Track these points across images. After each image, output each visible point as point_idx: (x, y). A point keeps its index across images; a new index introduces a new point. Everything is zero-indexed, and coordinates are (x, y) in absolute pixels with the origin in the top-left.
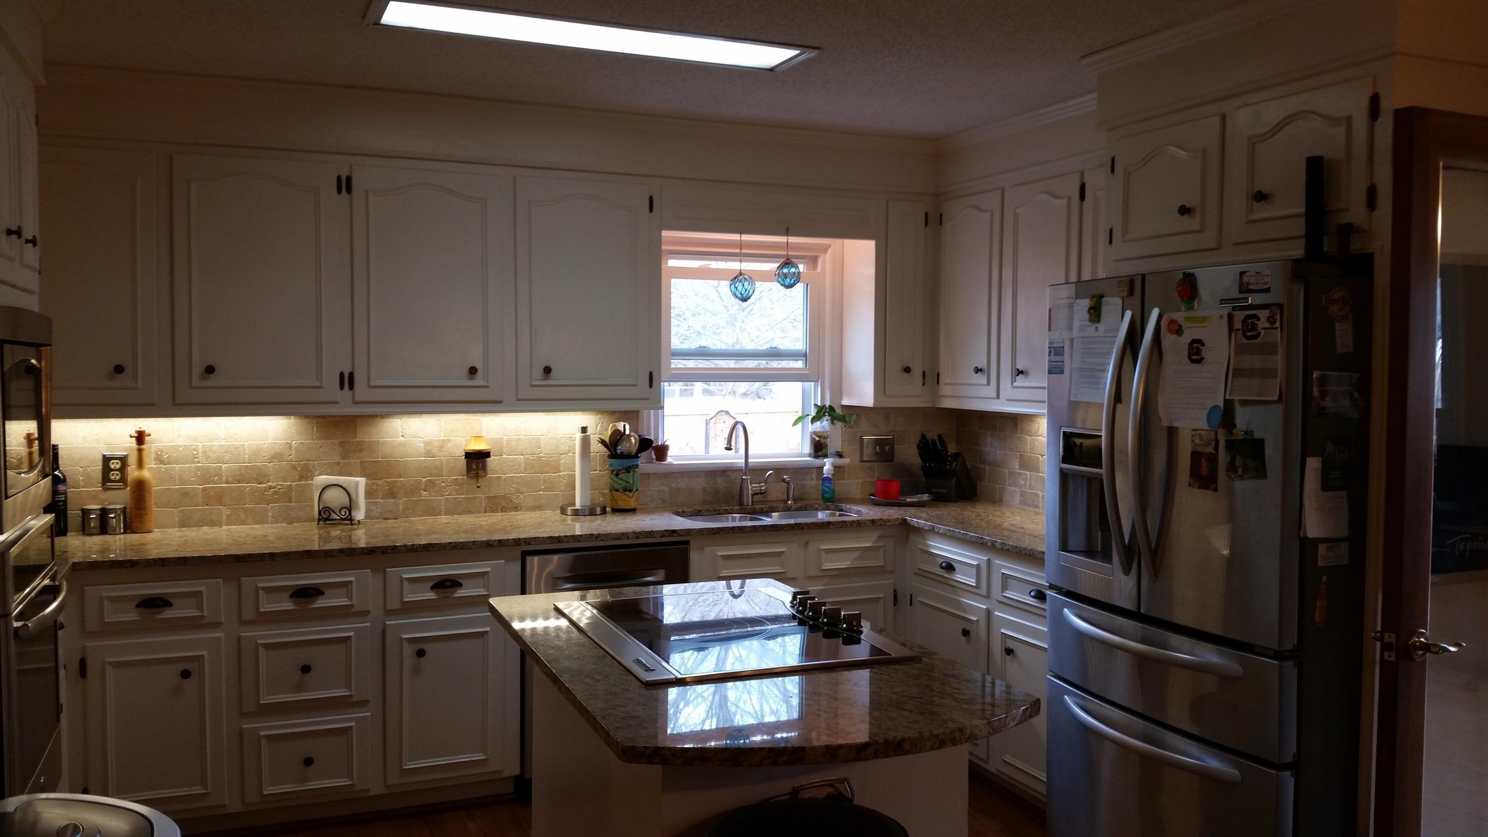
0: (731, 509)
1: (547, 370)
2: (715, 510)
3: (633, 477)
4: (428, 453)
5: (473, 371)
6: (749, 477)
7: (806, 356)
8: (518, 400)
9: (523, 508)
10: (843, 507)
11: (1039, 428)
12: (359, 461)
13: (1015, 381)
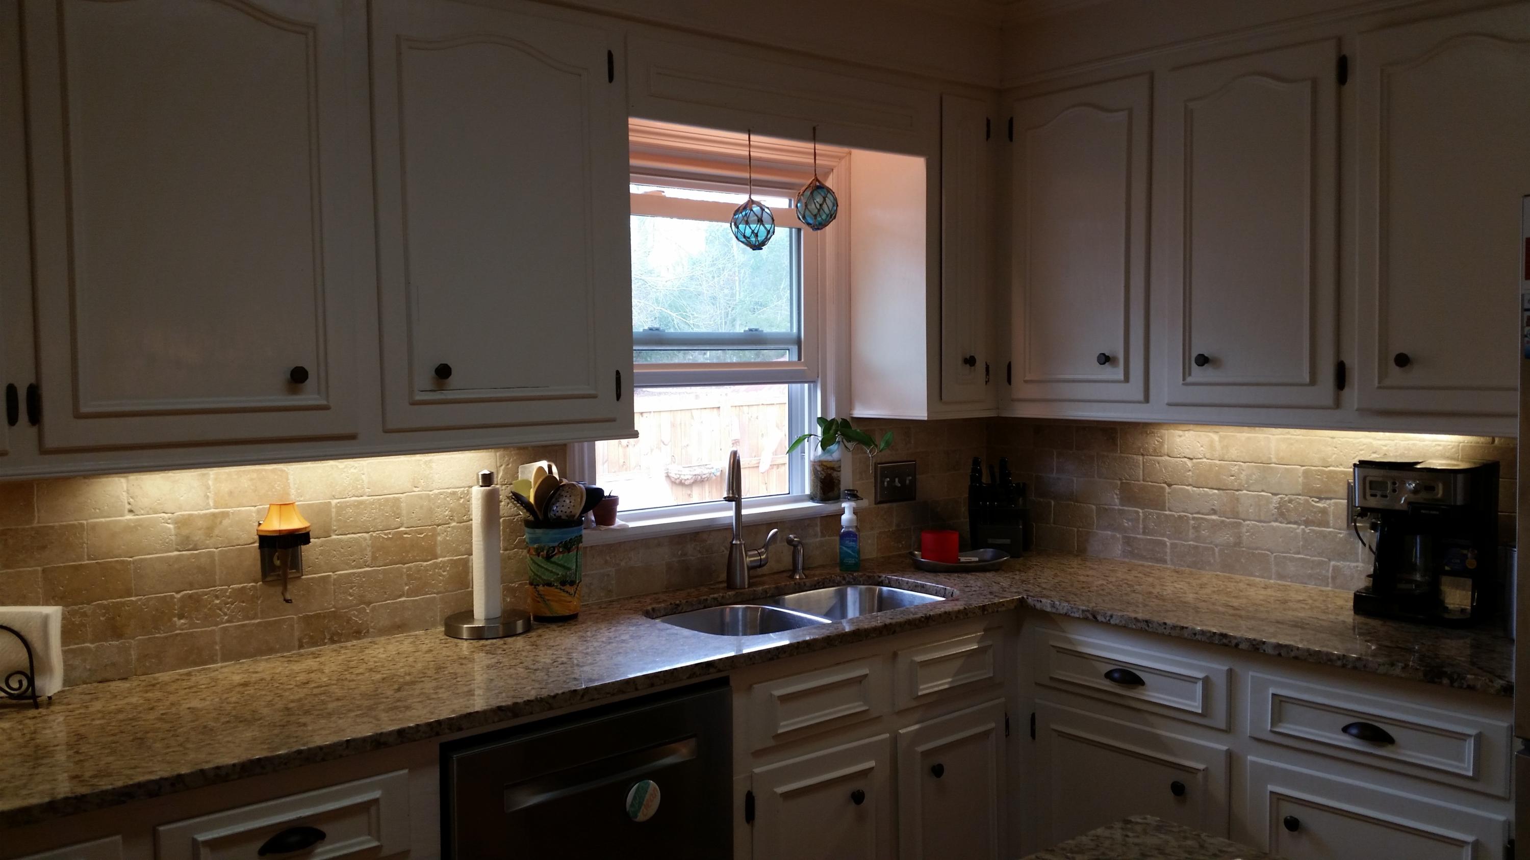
0: (723, 597)
1: (443, 372)
3: (577, 559)
4: (185, 543)
5: (298, 376)
6: (743, 542)
7: (798, 343)
8: (386, 431)
9: (371, 630)
10: (882, 578)
11: (1162, 444)
12: (39, 569)
13: (1190, 375)
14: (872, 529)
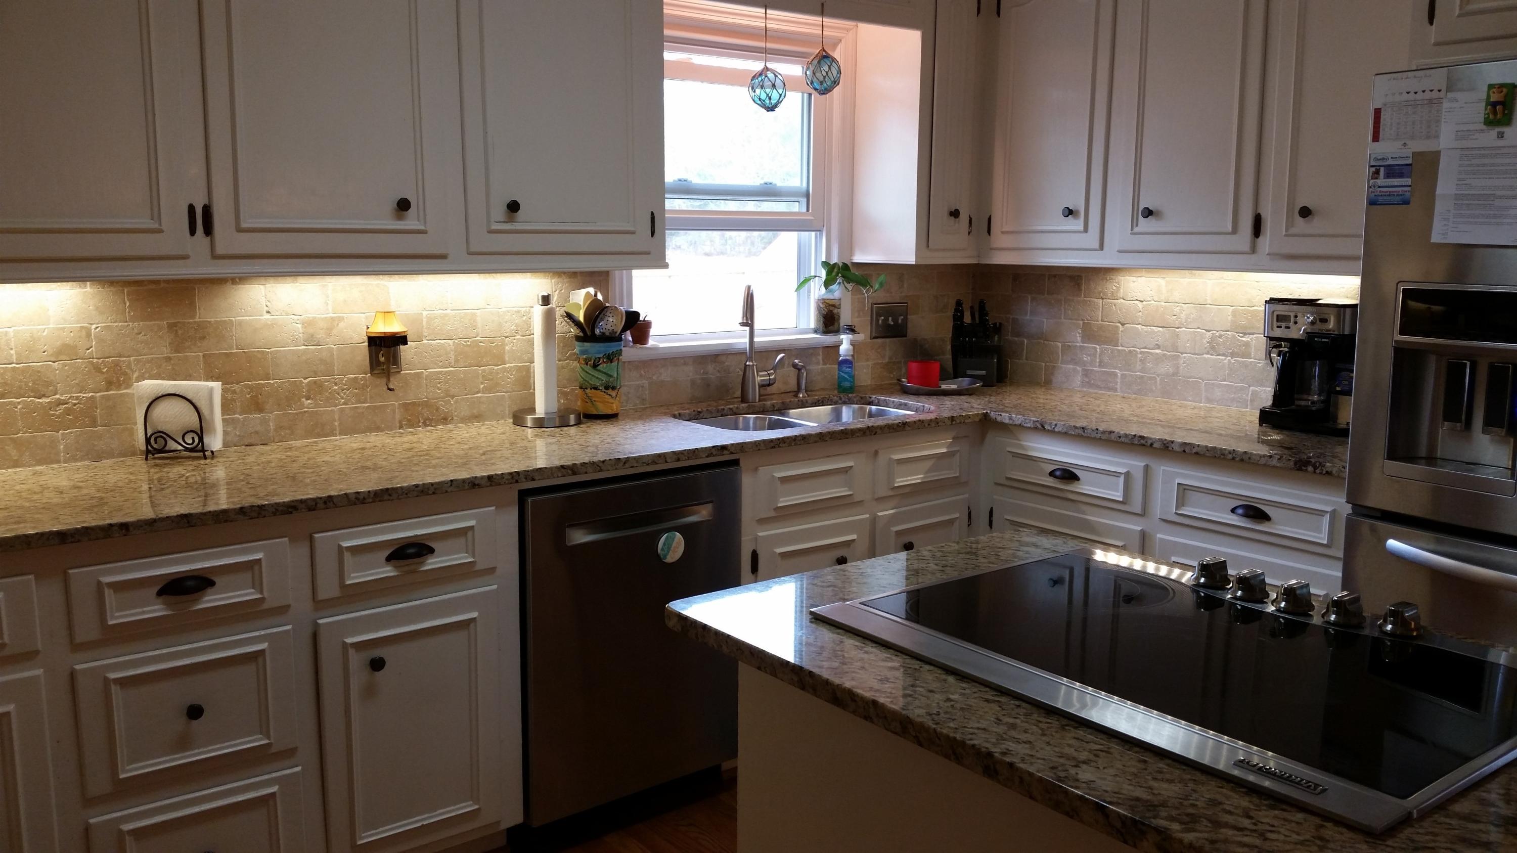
0: (737, 408)
1: (513, 207)
2: (718, 411)
3: (618, 368)
4: (310, 340)
5: (403, 205)
6: (755, 364)
7: (807, 196)
8: (470, 253)
9: (455, 418)
10: (872, 399)
11: (1118, 288)
12: (201, 354)
13: (1137, 226)
14: (867, 360)
